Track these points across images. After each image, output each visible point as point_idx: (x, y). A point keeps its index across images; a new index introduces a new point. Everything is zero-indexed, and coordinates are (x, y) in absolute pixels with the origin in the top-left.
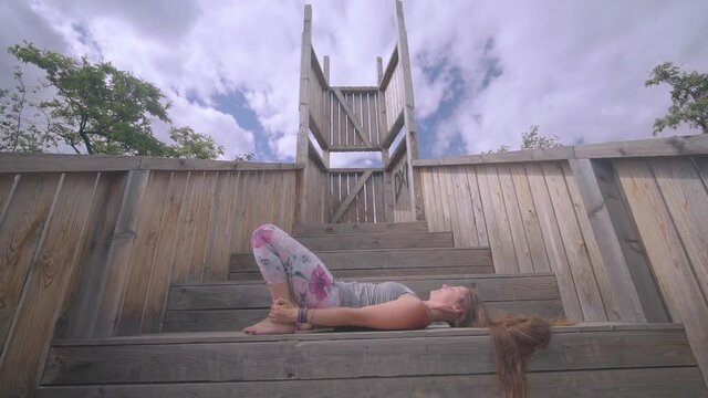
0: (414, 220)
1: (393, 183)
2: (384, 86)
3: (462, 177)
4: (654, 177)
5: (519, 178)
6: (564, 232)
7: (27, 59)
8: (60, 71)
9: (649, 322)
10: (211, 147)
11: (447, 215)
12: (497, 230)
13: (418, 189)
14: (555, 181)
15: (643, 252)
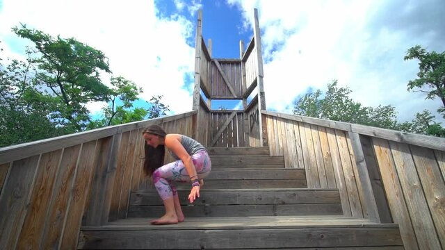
0: (262, 146)
1: (249, 120)
2: (245, 60)
3: (290, 126)
4: (390, 149)
5: (322, 134)
6: (345, 168)
7: (24, 36)
8: (44, 42)
9: (382, 223)
10: (135, 88)
11: (281, 145)
12: (309, 160)
13: (265, 127)
14: (341, 140)
15: (382, 186)
